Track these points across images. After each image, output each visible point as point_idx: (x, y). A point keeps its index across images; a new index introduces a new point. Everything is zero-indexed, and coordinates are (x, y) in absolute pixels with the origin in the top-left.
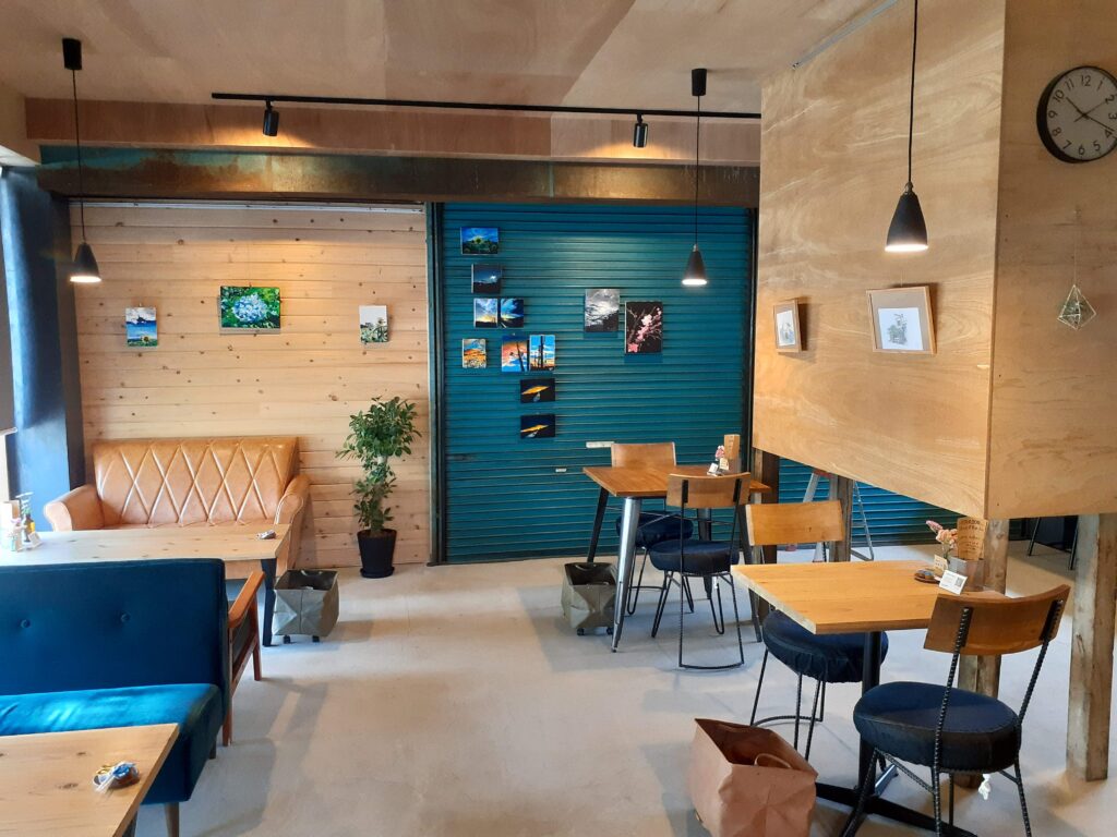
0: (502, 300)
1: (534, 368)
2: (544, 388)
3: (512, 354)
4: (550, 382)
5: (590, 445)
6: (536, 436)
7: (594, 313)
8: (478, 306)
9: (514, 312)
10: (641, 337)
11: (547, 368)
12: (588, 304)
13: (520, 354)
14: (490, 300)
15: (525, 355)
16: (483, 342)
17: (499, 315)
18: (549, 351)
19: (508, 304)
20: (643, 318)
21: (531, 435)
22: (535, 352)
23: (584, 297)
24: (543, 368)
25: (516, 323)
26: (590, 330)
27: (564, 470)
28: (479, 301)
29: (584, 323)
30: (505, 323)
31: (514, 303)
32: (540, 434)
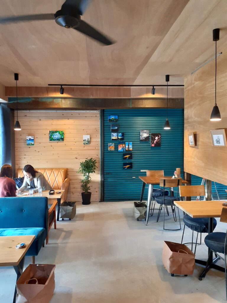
0: (119, 133)
1: (127, 151)
2: (129, 156)
3: (121, 147)
4: (131, 154)
5: (142, 171)
6: (127, 168)
7: (142, 136)
8: (112, 135)
9: (121, 136)
10: (155, 143)
11: (130, 150)
12: (141, 134)
13: (123, 147)
14: (115, 133)
15: (124, 147)
16: (114, 144)
17: (118, 137)
18: (131, 146)
19: (120, 134)
20: (155, 137)
21: (126, 168)
22: (127, 147)
23: (140, 132)
24: (129, 151)
25: (122, 139)
26: (142, 141)
27: (135, 177)
28: (113, 134)
29: (140, 139)
30: (119, 139)
31: (121, 134)
32: (128, 168)
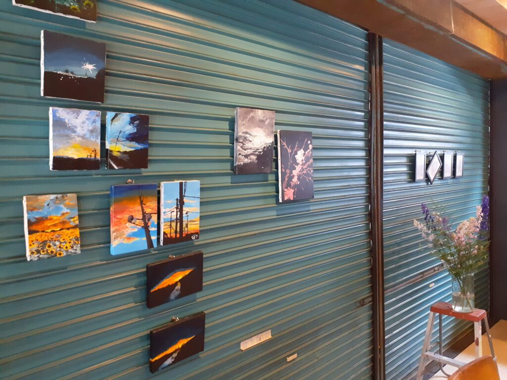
1: (167, 240)
2: (187, 272)
3: (131, 219)
4: (196, 261)
5: (246, 345)
6: (177, 360)
7: (248, 145)
11: (189, 237)
12: (240, 130)
13: (146, 218)
17: (103, 144)
20: (296, 153)
21: (169, 361)
24: (182, 238)
25: (138, 160)
32: (184, 354)
